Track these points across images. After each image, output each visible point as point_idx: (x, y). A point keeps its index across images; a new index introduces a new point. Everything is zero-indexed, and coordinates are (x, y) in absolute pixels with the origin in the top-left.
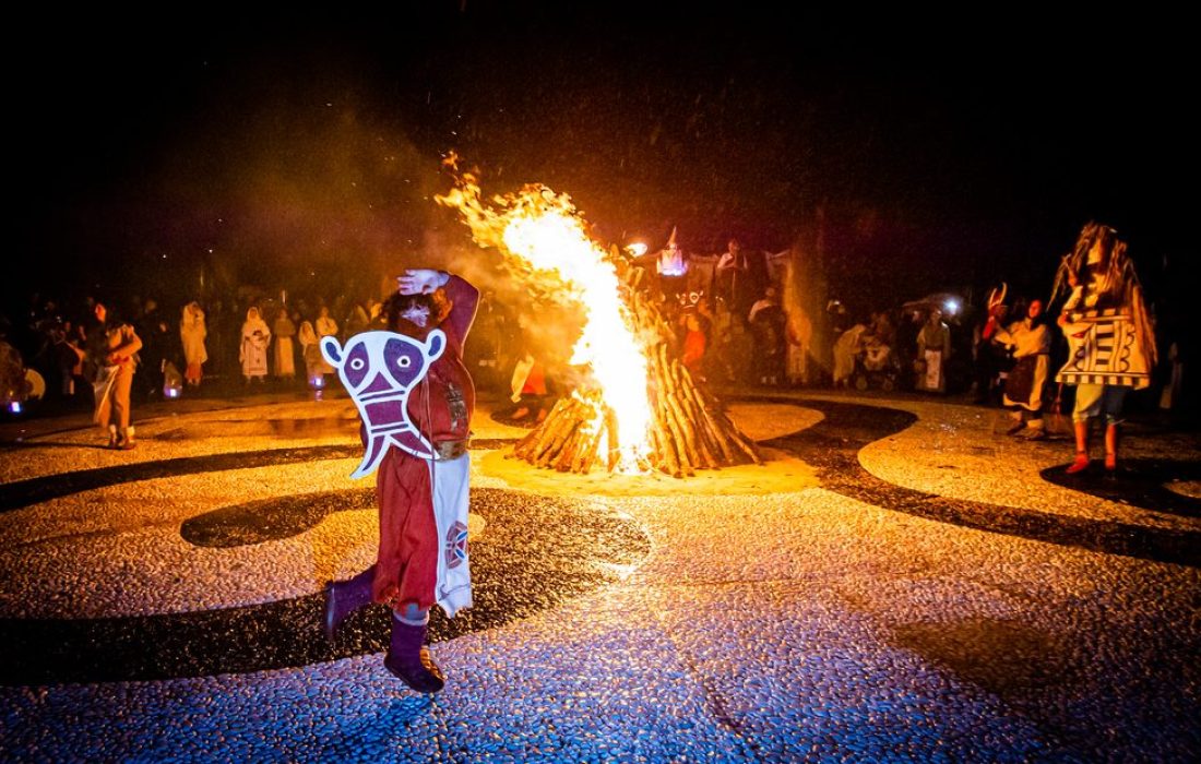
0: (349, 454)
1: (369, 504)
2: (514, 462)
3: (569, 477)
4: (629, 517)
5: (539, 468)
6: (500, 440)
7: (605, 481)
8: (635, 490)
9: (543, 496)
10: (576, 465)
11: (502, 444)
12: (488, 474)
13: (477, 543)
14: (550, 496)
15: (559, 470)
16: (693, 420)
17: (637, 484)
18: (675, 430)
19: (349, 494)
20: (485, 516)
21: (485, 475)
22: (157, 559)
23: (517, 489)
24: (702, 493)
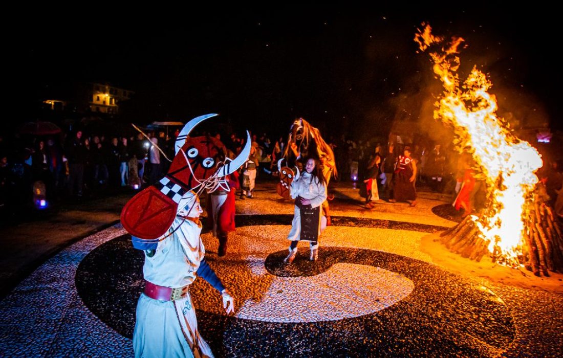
0: (357, 224)
1: (356, 261)
2: (438, 244)
3: (467, 261)
4: (502, 302)
5: (452, 252)
6: (434, 227)
7: (489, 269)
8: (508, 280)
9: (451, 273)
10: (473, 254)
11: (434, 230)
12: (423, 251)
13: (406, 303)
14: (455, 273)
15: (462, 256)
16: (551, 241)
17: (510, 276)
18: (539, 245)
19: (350, 251)
20: (415, 283)
21: (421, 251)
22: (248, 278)
23: (436, 264)
24: (554, 292)
